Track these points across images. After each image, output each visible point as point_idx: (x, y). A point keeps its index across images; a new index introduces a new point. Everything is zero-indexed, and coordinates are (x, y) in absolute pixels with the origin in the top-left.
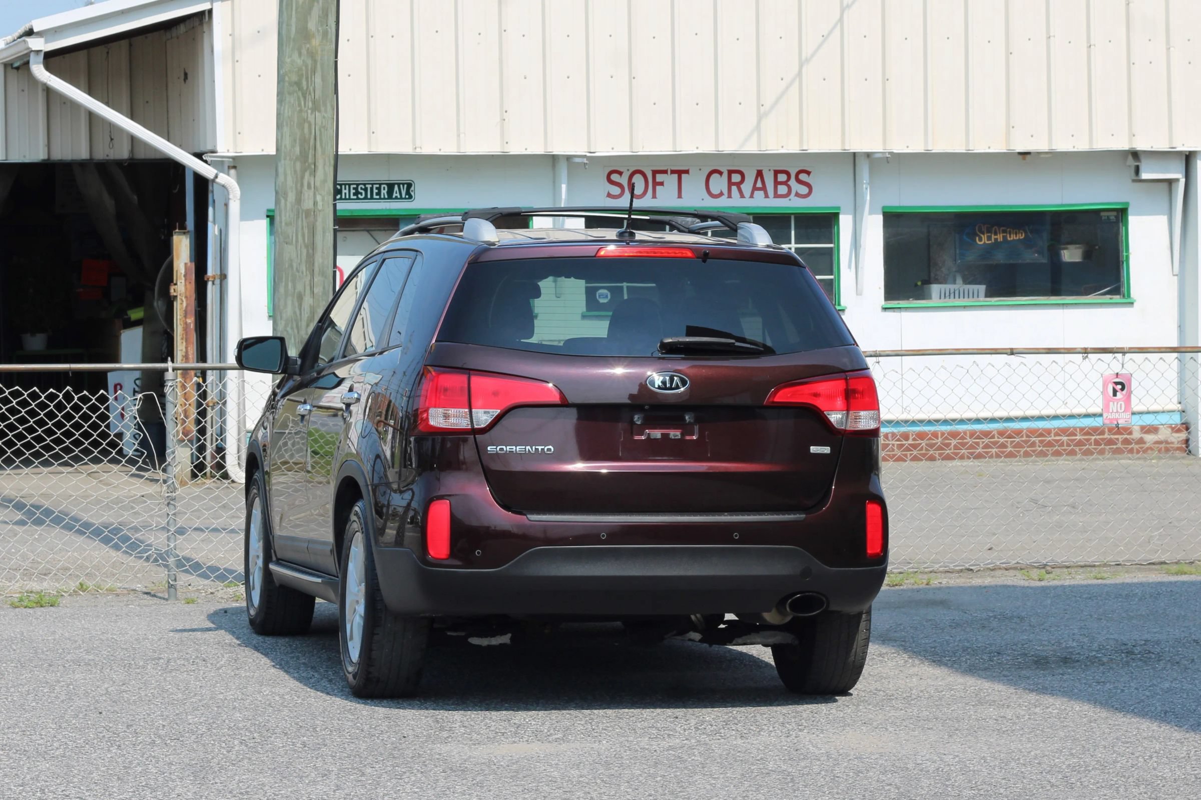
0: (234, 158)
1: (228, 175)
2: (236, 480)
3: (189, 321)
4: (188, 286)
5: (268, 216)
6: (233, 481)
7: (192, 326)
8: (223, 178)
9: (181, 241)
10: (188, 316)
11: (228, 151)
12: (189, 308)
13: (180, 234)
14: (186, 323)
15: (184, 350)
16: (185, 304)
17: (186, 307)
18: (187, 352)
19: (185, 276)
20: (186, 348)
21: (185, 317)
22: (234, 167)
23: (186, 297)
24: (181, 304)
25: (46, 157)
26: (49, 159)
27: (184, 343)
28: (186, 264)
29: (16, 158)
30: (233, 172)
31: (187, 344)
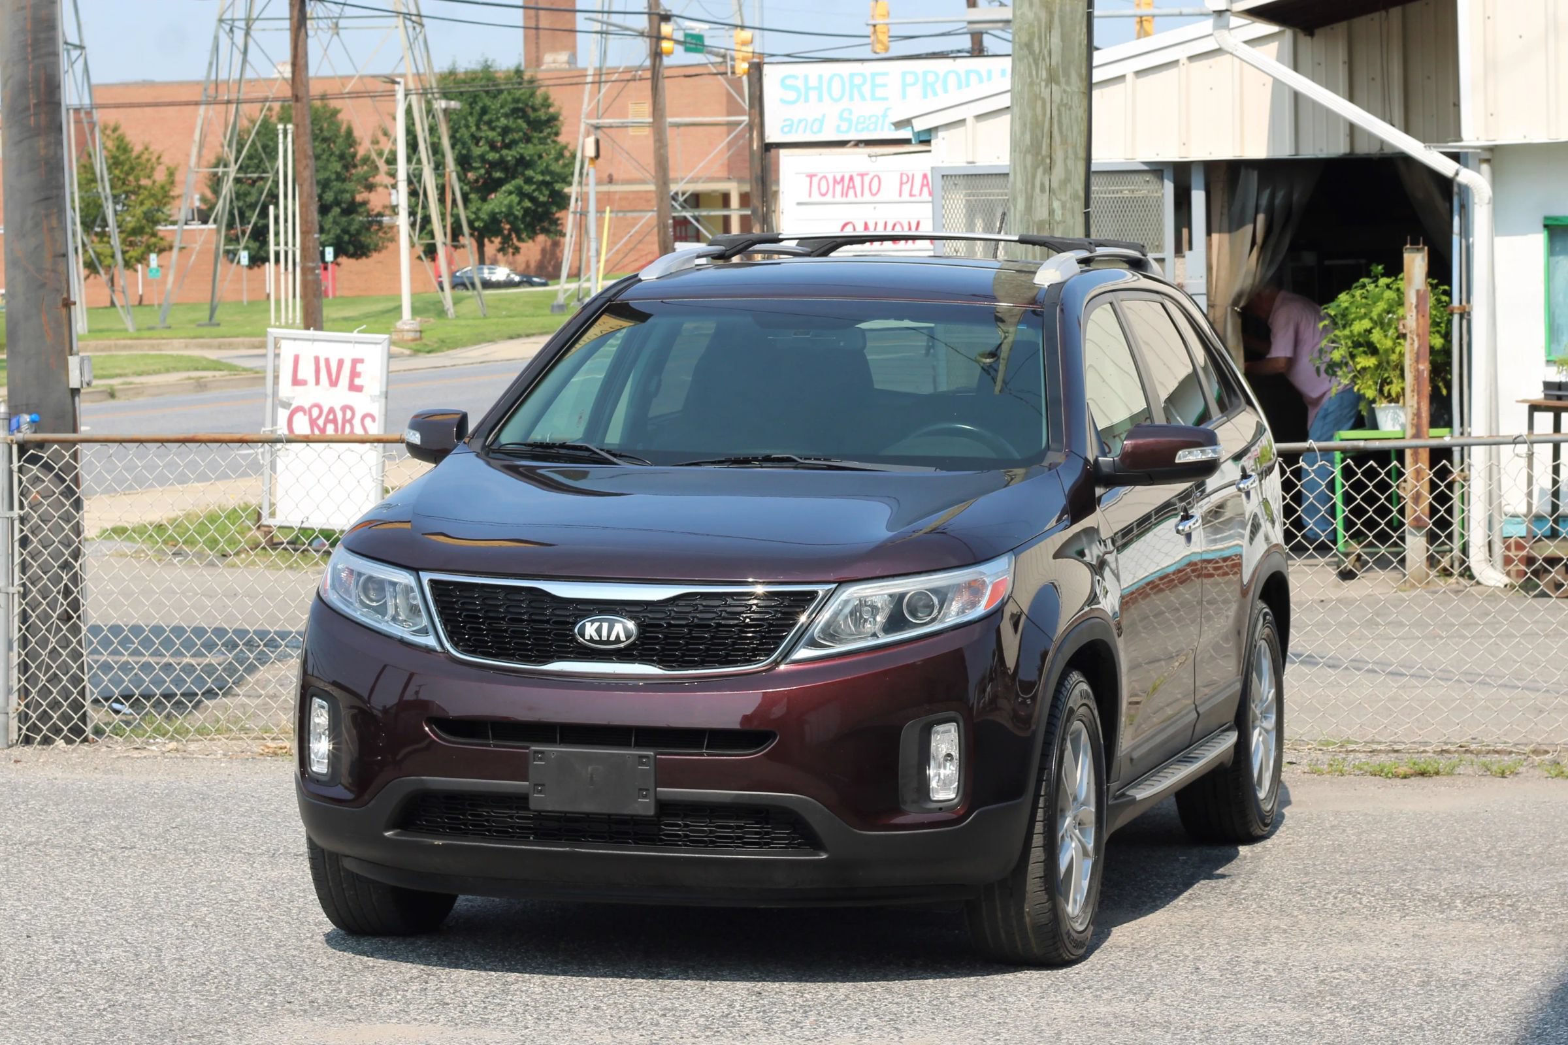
0: (1492, 149)
1: (1478, 171)
2: (1481, 580)
3: (1421, 367)
4: (1421, 320)
5: (1546, 226)
6: (1478, 583)
7: (1426, 374)
8: (1466, 176)
9: (1413, 260)
10: (1421, 360)
11: (1478, 139)
12: (1422, 350)
13: (1412, 251)
14: (1418, 370)
15: (1416, 406)
16: (1416, 345)
17: (1419, 348)
18: (1419, 409)
19: (1417, 307)
20: (1418, 403)
21: (1417, 361)
22: (1487, 161)
23: (1418, 335)
24: (1412, 344)
25: (1347, 150)
26: (1351, 153)
27: (1416, 397)
28: (1418, 291)
29: (1309, 151)
30: (1485, 167)
31: (1419, 398)
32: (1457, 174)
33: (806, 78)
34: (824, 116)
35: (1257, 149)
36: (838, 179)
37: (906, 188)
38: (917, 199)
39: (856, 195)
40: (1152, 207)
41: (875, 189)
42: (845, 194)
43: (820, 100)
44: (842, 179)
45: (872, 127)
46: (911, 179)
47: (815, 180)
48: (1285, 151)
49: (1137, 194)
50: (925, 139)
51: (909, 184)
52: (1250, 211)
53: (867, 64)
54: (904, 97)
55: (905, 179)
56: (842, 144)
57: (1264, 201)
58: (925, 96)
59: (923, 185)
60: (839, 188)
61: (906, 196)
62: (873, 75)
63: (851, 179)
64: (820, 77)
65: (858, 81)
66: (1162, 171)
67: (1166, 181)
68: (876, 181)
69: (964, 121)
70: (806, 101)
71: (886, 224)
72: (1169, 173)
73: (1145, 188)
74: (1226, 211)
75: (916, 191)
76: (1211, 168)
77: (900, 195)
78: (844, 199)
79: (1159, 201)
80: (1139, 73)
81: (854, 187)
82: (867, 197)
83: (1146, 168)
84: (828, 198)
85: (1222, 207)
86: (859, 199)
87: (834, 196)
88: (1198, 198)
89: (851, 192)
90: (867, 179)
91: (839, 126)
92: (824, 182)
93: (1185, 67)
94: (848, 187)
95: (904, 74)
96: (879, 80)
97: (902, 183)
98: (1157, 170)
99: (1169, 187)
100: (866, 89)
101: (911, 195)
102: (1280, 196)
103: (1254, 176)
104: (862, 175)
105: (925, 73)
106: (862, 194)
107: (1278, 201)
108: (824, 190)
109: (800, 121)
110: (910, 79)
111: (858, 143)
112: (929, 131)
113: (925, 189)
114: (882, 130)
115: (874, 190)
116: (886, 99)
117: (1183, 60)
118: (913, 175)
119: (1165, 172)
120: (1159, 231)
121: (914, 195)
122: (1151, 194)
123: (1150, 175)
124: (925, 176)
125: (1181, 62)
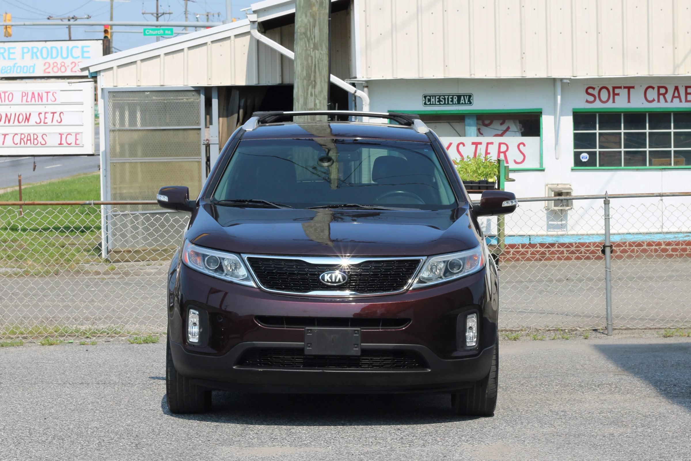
0: (367, 82)
1: (363, 91)
8: (359, 93)
11: (363, 77)
22: (367, 87)
25: (280, 82)
26: (282, 83)
29: (264, 83)
30: (366, 89)
32: (355, 92)
35: (241, 82)
37: (25, 98)
38: (30, 103)
40: (194, 106)
41: (10, 99)
45: (8, 71)
46: (27, 94)
48: (254, 82)
49: (189, 100)
50: (94, 76)
52: (236, 108)
53: (6, 44)
54: (23, 58)
55: (24, 94)
57: (242, 104)
58: (32, 58)
59: (32, 97)
61: (24, 102)
62: (9, 48)
67: (202, 95)
68: (11, 95)
69: (112, 68)
71: (15, 114)
72: (202, 91)
73: (192, 98)
74: (225, 108)
75: (29, 99)
76: (220, 89)
77: (22, 102)
79: (199, 104)
80: (190, 48)
82: (7, 102)
83: (193, 89)
85: (224, 106)
86: (3, 103)
88: (215, 102)
90: (7, 94)
93: (210, 46)
95: (23, 48)
96: (11, 51)
97: (22, 96)
98: (198, 90)
99: (203, 97)
100: (6, 55)
101: (27, 101)
102: (249, 101)
103: (238, 92)
104: (5, 93)
105: (33, 48)
106: (5, 101)
107: (248, 104)
110: (25, 51)
112: (97, 72)
113: (33, 99)
114: (13, 72)
116: (15, 59)
117: (209, 43)
118: (28, 93)
119: (201, 91)
120: (198, 117)
121: (28, 102)
122: (195, 101)
123: (194, 92)
124: (33, 93)
125: (208, 44)
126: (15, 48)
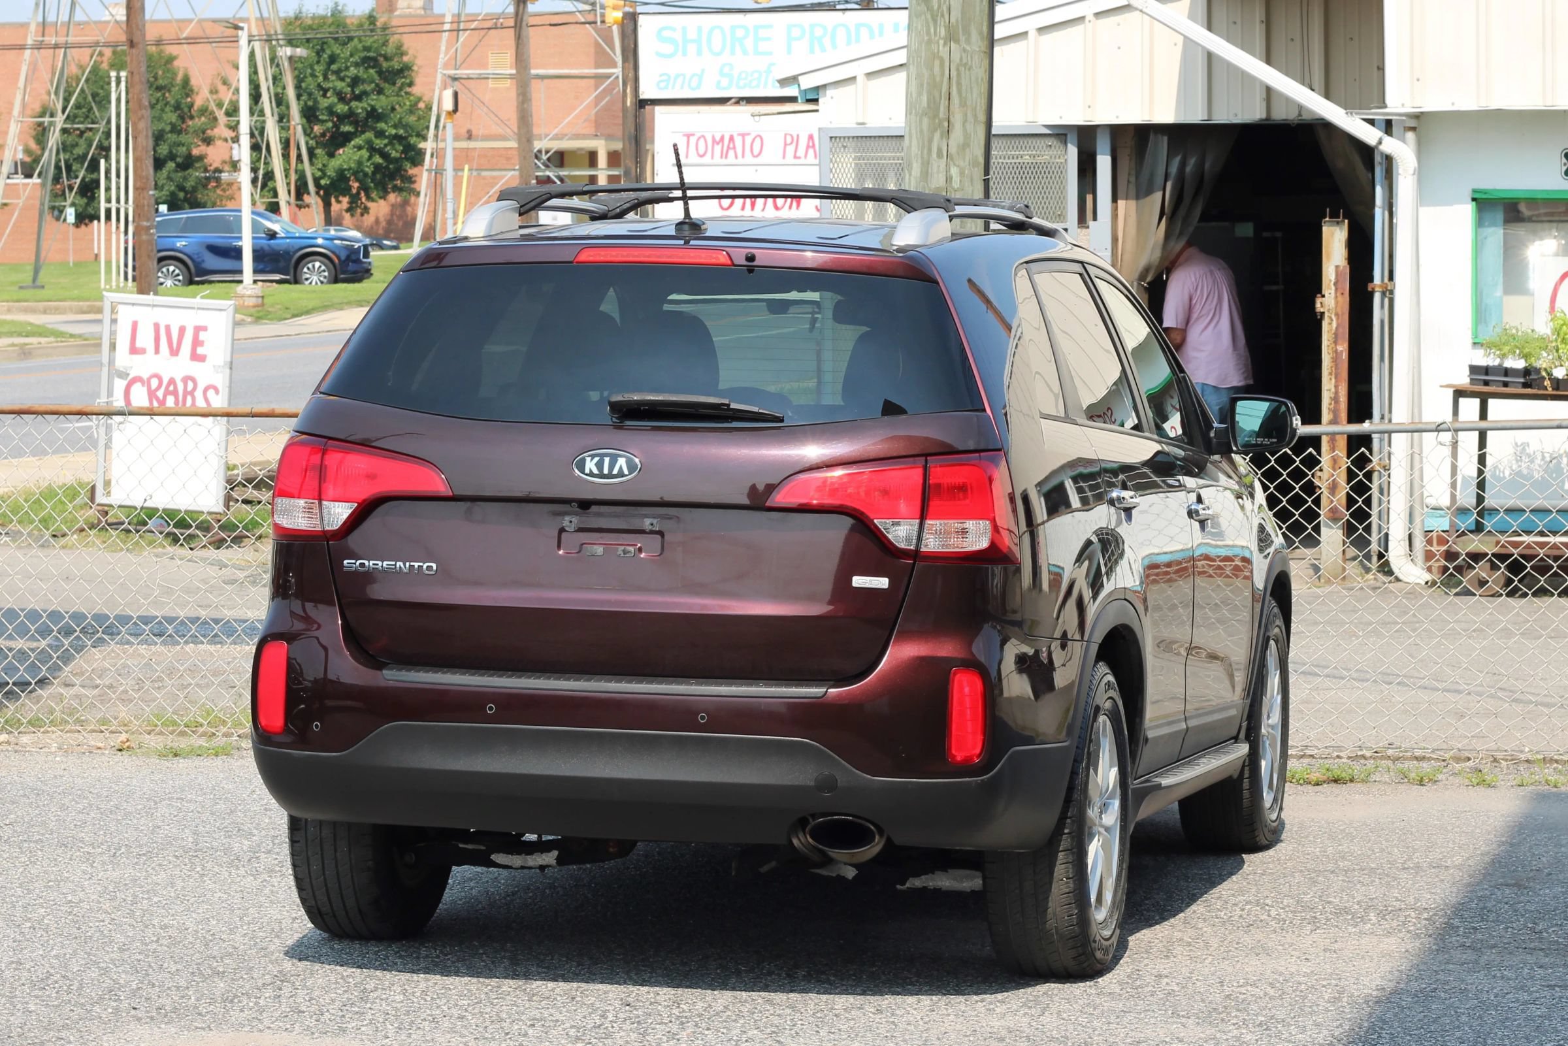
0: (1418, 116)
1: (1404, 140)
2: (1401, 577)
3: (1340, 348)
4: (1340, 298)
5: (1474, 199)
6: (1398, 580)
7: (1345, 356)
8: (1389, 145)
9: (1333, 234)
10: (1340, 341)
11: (1403, 105)
12: (1341, 330)
13: (1331, 224)
14: (1336, 351)
15: (1333, 390)
16: (1334, 325)
17: (1337, 328)
18: (1336, 393)
19: (1335, 284)
20: (1336, 387)
21: (1335, 342)
22: (1413, 129)
23: (1337, 314)
24: (1330, 324)
25: (1264, 116)
26: (1268, 119)
27: (1333, 380)
28: (1337, 267)
29: (1224, 115)
30: (1410, 135)
31: (1336, 382)
32: (1380, 143)
33: (684, 29)
34: (703, 70)
35: (1166, 115)
36: (718, 139)
37: (790, 150)
38: (802, 161)
39: (736, 157)
40: (1057, 172)
41: (756, 150)
42: (724, 155)
43: (699, 53)
44: (722, 139)
45: (754, 83)
46: (796, 140)
47: (693, 140)
48: (1196, 115)
49: (1039, 159)
50: (812, 98)
51: (794, 144)
52: (1160, 179)
53: (750, 16)
54: (789, 52)
55: (789, 140)
56: (722, 101)
57: (1174, 170)
58: (812, 51)
59: (808, 147)
60: (718, 148)
61: (790, 158)
62: (756, 27)
63: (732, 138)
64: (700, 29)
65: (740, 33)
66: (1065, 135)
67: (1069, 145)
68: (758, 141)
69: (854, 78)
70: (684, 54)
72: (1073, 137)
73: (1047, 153)
74: (1133, 179)
75: (801, 152)
76: (1117, 132)
77: (784, 157)
78: (724, 161)
79: (1062, 169)
80: (1042, 30)
81: (734, 148)
82: (749, 158)
83: (1048, 132)
84: (707, 159)
85: (1129, 174)
86: (740, 160)
87: (712, 157)
88: (1104, 163)
89: (731, 153)
90: (748, 140)
91: (719, 82)
92: (702, 143)
93: (1092, 24)
94: (728, 148)
95: (789, 28)
96: (762, 34)
97: (786, 145)
98: (1061, 133)
99: (1073, 151)
100: (749, 43)
101: (795, 157)
102: (1192, 162)
103: (1165, 140)
104: (743, 135)
105: (810, 26)
106: (743, 156)
107: (1188, 169)
108: (702, 150)
109: (677, 76)
110: (795, 33)
111: (739, 101)
112: (817, 89)
113: (811, 151)
114: (765, 86)
115: (756, 152)
116: (770, 53)
117: (1090, 17)
118: (798, 136)
119: (1069, 136)
120: (1063, 199)
121: (799, 158)
122: (1053, 160)
123: (1053, 139)
124: (811, 137)
125: (1087, 19)
126: (771, 26)
